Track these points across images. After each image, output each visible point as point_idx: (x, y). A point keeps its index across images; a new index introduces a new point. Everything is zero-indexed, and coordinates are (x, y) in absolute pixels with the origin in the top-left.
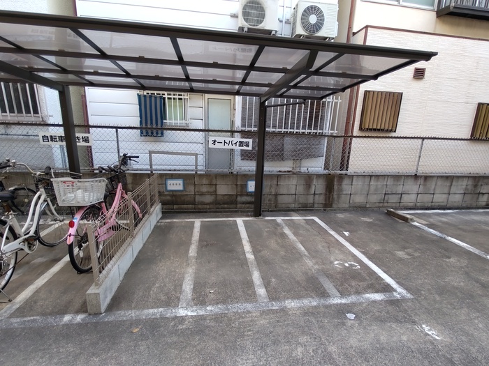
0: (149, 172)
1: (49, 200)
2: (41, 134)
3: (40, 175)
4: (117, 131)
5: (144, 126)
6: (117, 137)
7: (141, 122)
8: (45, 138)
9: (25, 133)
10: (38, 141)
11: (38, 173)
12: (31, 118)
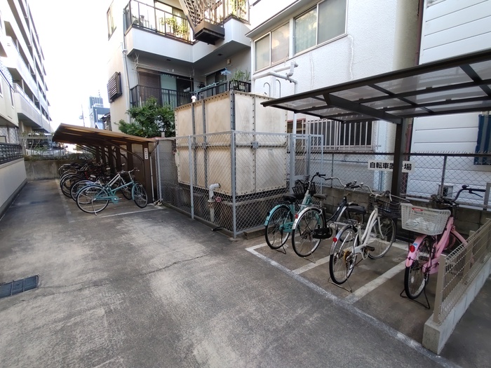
0: (482, 209)
1: (379, 218)
2: (370, 161)
3: (378, 197)
4: (445, 159)
5: (481, 152)
6: (445, 165)
7: (478, 149)
8: (372, 165)
9: (355, 160)
10: (367, 167)
11: (377, 195)
12: (364, 148)
